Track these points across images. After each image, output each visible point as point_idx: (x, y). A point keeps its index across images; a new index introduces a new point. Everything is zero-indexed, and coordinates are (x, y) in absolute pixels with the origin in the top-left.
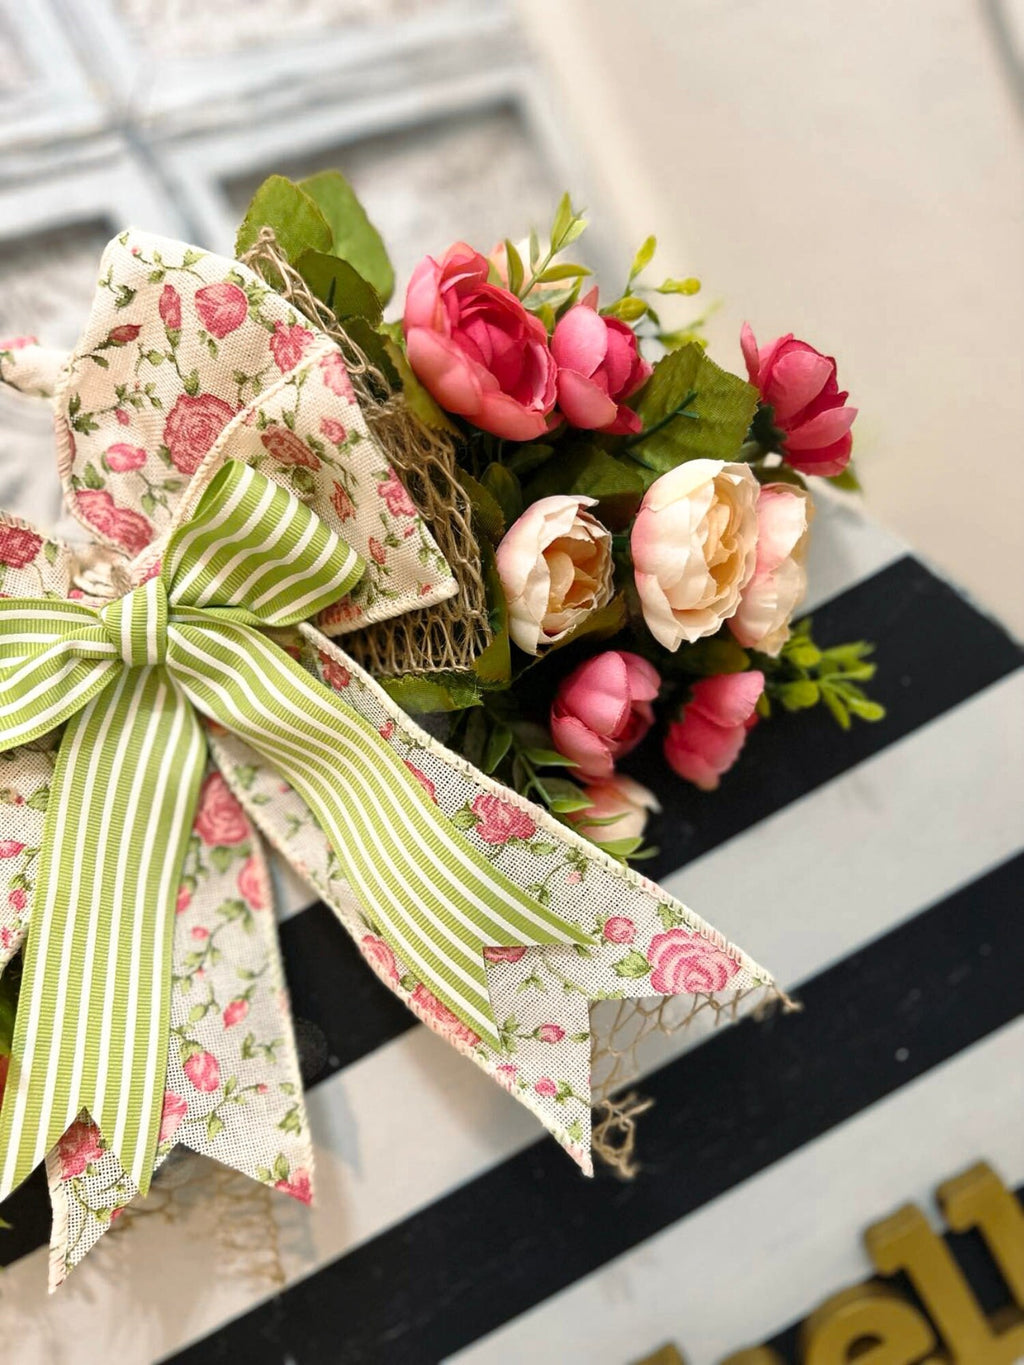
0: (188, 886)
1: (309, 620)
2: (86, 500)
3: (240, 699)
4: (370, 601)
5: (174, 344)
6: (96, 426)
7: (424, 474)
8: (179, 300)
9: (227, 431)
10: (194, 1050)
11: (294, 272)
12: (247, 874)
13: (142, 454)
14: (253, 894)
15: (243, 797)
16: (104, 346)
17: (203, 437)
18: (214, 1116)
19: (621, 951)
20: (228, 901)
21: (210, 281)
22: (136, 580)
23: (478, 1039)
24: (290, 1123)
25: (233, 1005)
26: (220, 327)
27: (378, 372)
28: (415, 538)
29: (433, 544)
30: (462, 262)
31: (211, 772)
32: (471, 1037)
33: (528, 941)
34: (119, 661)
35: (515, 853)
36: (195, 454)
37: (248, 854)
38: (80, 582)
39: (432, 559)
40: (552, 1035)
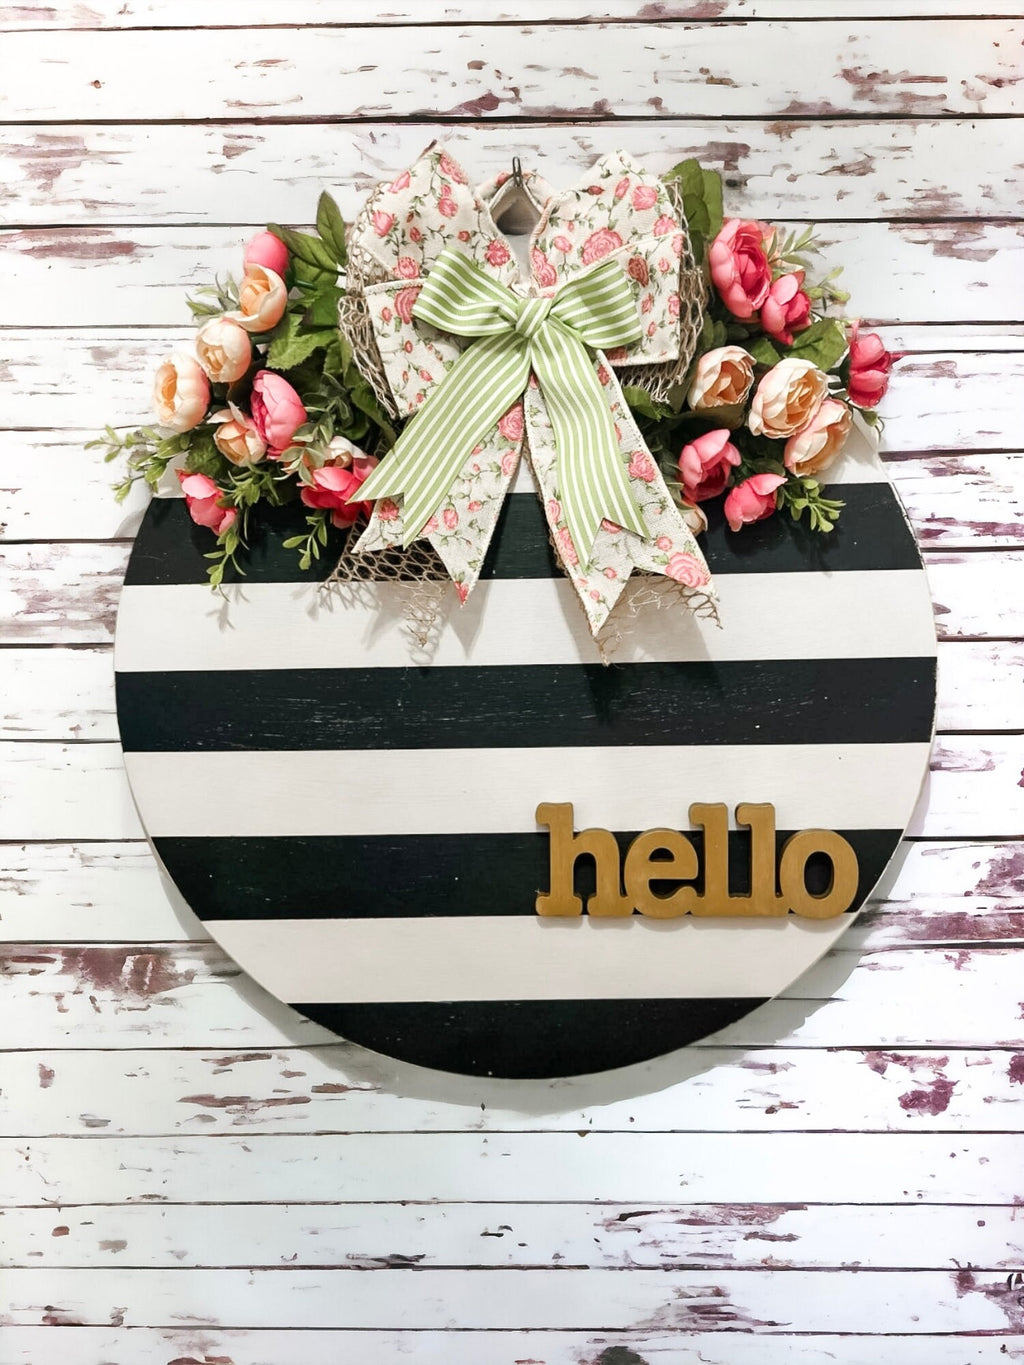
0: (482, 446)
1: (604, 351)
2: (537, 253)
3: (555, 369)
4: (635, 354)
5: (615, 204)
6: (557, 225)
7: (690, 306)
8: (628, 187)
9: (617, 250)
10: (451, 507)
11: (681, 200)
12: (508, 457)
13: (570, 247)
14: (506, 467)
15: (527, 418)
16: (584, 191)
17: (603, 251)
18: (446, 538)
19: (660, 553)
20: (495, 463)
21: (646, 184)
22: (541, 295)
23: (578, 561)
24: (473, 565)
25: (475, 502)
26: (639, 206)
27: (693, 257)
28: (673, 327)
29: (678, 332)
30: (752, 230)
31: (520, 402)
32: (575, 561)
33: (624, 525)
34: (514, 326)
35: (639, 485)
36: (595, 257)
37: (513, 449)
38: (513, 286)
39: (675, 339)
40: (610, 574)
